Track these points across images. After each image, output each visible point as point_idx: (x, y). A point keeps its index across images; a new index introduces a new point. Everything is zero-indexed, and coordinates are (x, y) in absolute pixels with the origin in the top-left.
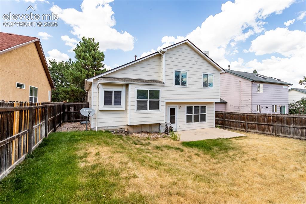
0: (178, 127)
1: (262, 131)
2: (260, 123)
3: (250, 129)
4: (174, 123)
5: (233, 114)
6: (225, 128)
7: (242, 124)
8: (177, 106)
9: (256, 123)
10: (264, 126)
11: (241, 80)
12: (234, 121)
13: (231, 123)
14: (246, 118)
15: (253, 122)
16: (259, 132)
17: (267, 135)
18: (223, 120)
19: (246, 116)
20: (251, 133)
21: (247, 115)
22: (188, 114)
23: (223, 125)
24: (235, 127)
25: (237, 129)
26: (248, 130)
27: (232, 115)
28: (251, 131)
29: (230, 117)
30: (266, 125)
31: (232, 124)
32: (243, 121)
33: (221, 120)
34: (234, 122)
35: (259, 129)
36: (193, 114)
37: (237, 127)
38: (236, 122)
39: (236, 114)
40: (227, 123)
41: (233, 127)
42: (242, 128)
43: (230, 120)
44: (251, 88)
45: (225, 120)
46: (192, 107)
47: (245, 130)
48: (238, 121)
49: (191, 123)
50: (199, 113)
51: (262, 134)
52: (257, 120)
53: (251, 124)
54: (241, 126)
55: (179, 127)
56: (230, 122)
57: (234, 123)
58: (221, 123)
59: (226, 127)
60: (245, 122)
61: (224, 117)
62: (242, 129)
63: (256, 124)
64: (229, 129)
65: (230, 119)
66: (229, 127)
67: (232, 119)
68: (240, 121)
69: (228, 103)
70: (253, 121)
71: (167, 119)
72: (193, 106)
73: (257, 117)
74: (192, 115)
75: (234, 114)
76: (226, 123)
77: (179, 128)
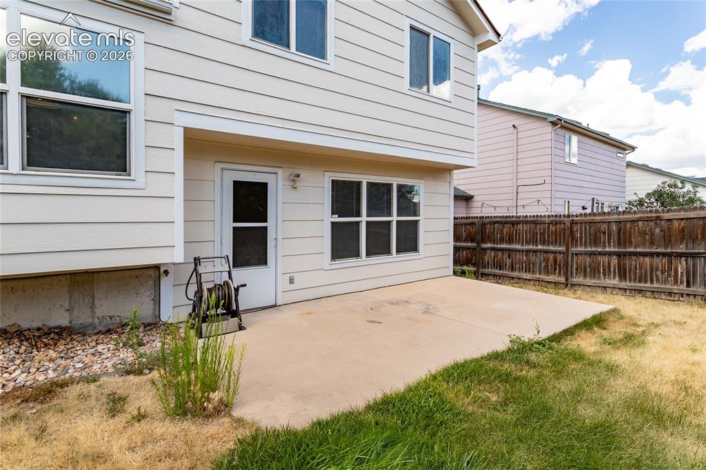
0: (283, 283)
1: (640, 282)
2: (632, 250)
3: (585, 276)
4: (262, 260)
5: (513, 224)
6: (483, 275)
7: (551, 256)
8: (280, 172)
9: (612, 249)
10: (647, 259)
11: (519, 121)
12: (518, 247)
13: (506, 256)
14: (568, 232)
15: (596, 247)
16: (623, 284)
17: (664, 297)
18: (474, 249)
19: (568, 224)
20: (588, 289)
21: (573, 223)
22: (336, 219)
23: (474, 265)
24: (521, 270)
25: (529, 276)
26: (575, 280)
27: (509, 227)
28: (589, 281)
29: (502, 233)
30: (658, 254)
31: (509, 262)
32: (555, 243)
33: (468, 248)
34: (516, 250)
35: (623, 275)
36: (364, 219)
37: (528, 270)
38: (528, 251)
39: (526, 222)
40: (489, 256)
41: (513, 269)
42: (548, 274)
43: (504, 246)
44: (548, 144)
45: (484, 246)
46: (359, 184)
47: (562, 279)
48: (534, 247)
49: (354, 260)
50: (390, 214)
51: (640, 291)
52: (614, 237)
53: (591, 254)
54: (547, 267)
55: (292, 281)
56: (500, 254)
57: (518, 256)
58: (467, 258)
59: (486, 271)
60: (563, 249)
61: (479, 237)
62: (551, 278)
63: (610, 254)
64: (498, 278)
65: (502, 240)
66: (497, 271)
67: (510, 241)
68: (540, 247)
69: (475, 198)
70: (595, 241)
71: (217, 239)
72: (365, 179)
73: (614, 227)
74: (358, 223)
75: (518, 223)
76: (486, 258)
77: (292, 287)
